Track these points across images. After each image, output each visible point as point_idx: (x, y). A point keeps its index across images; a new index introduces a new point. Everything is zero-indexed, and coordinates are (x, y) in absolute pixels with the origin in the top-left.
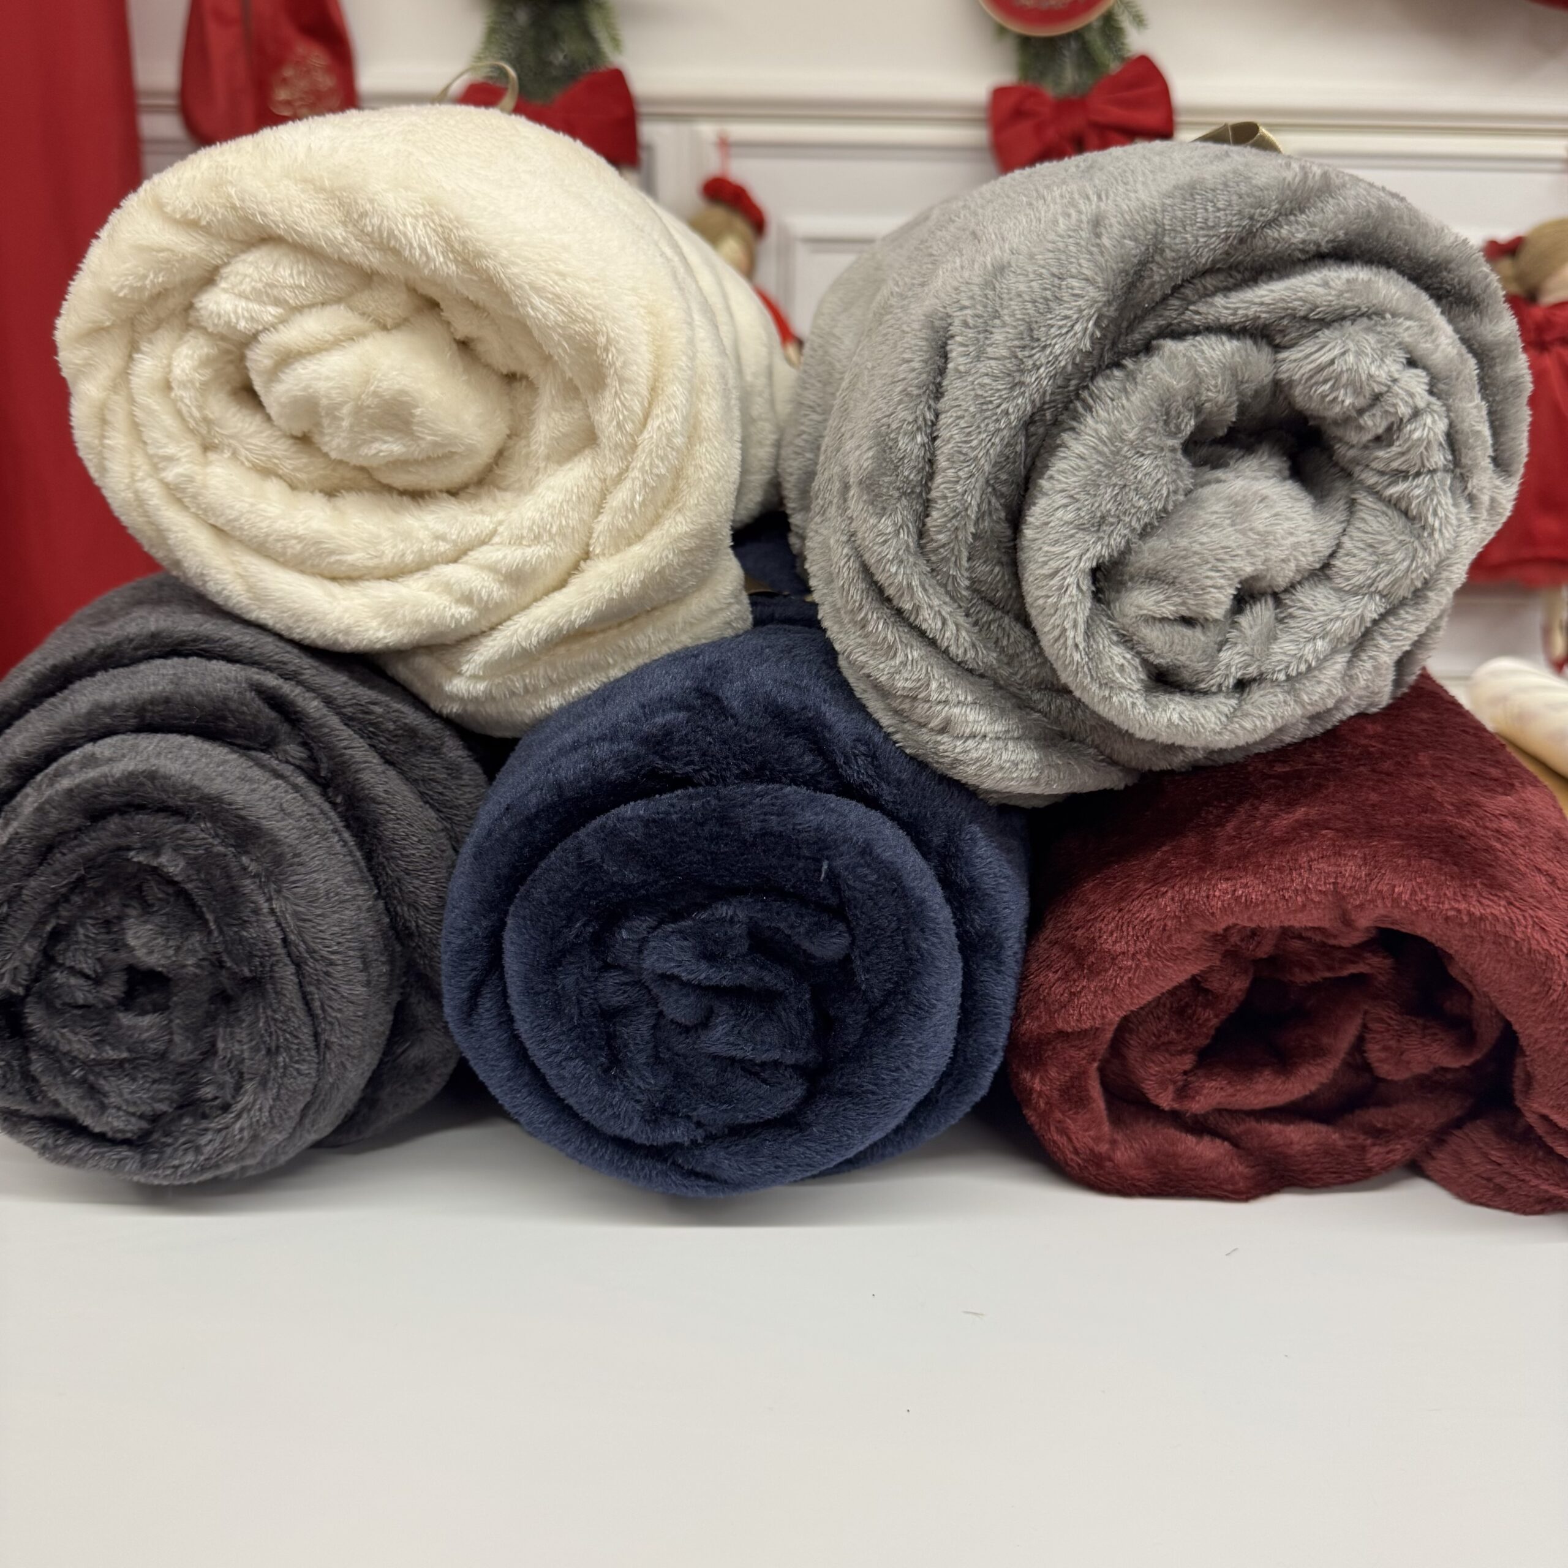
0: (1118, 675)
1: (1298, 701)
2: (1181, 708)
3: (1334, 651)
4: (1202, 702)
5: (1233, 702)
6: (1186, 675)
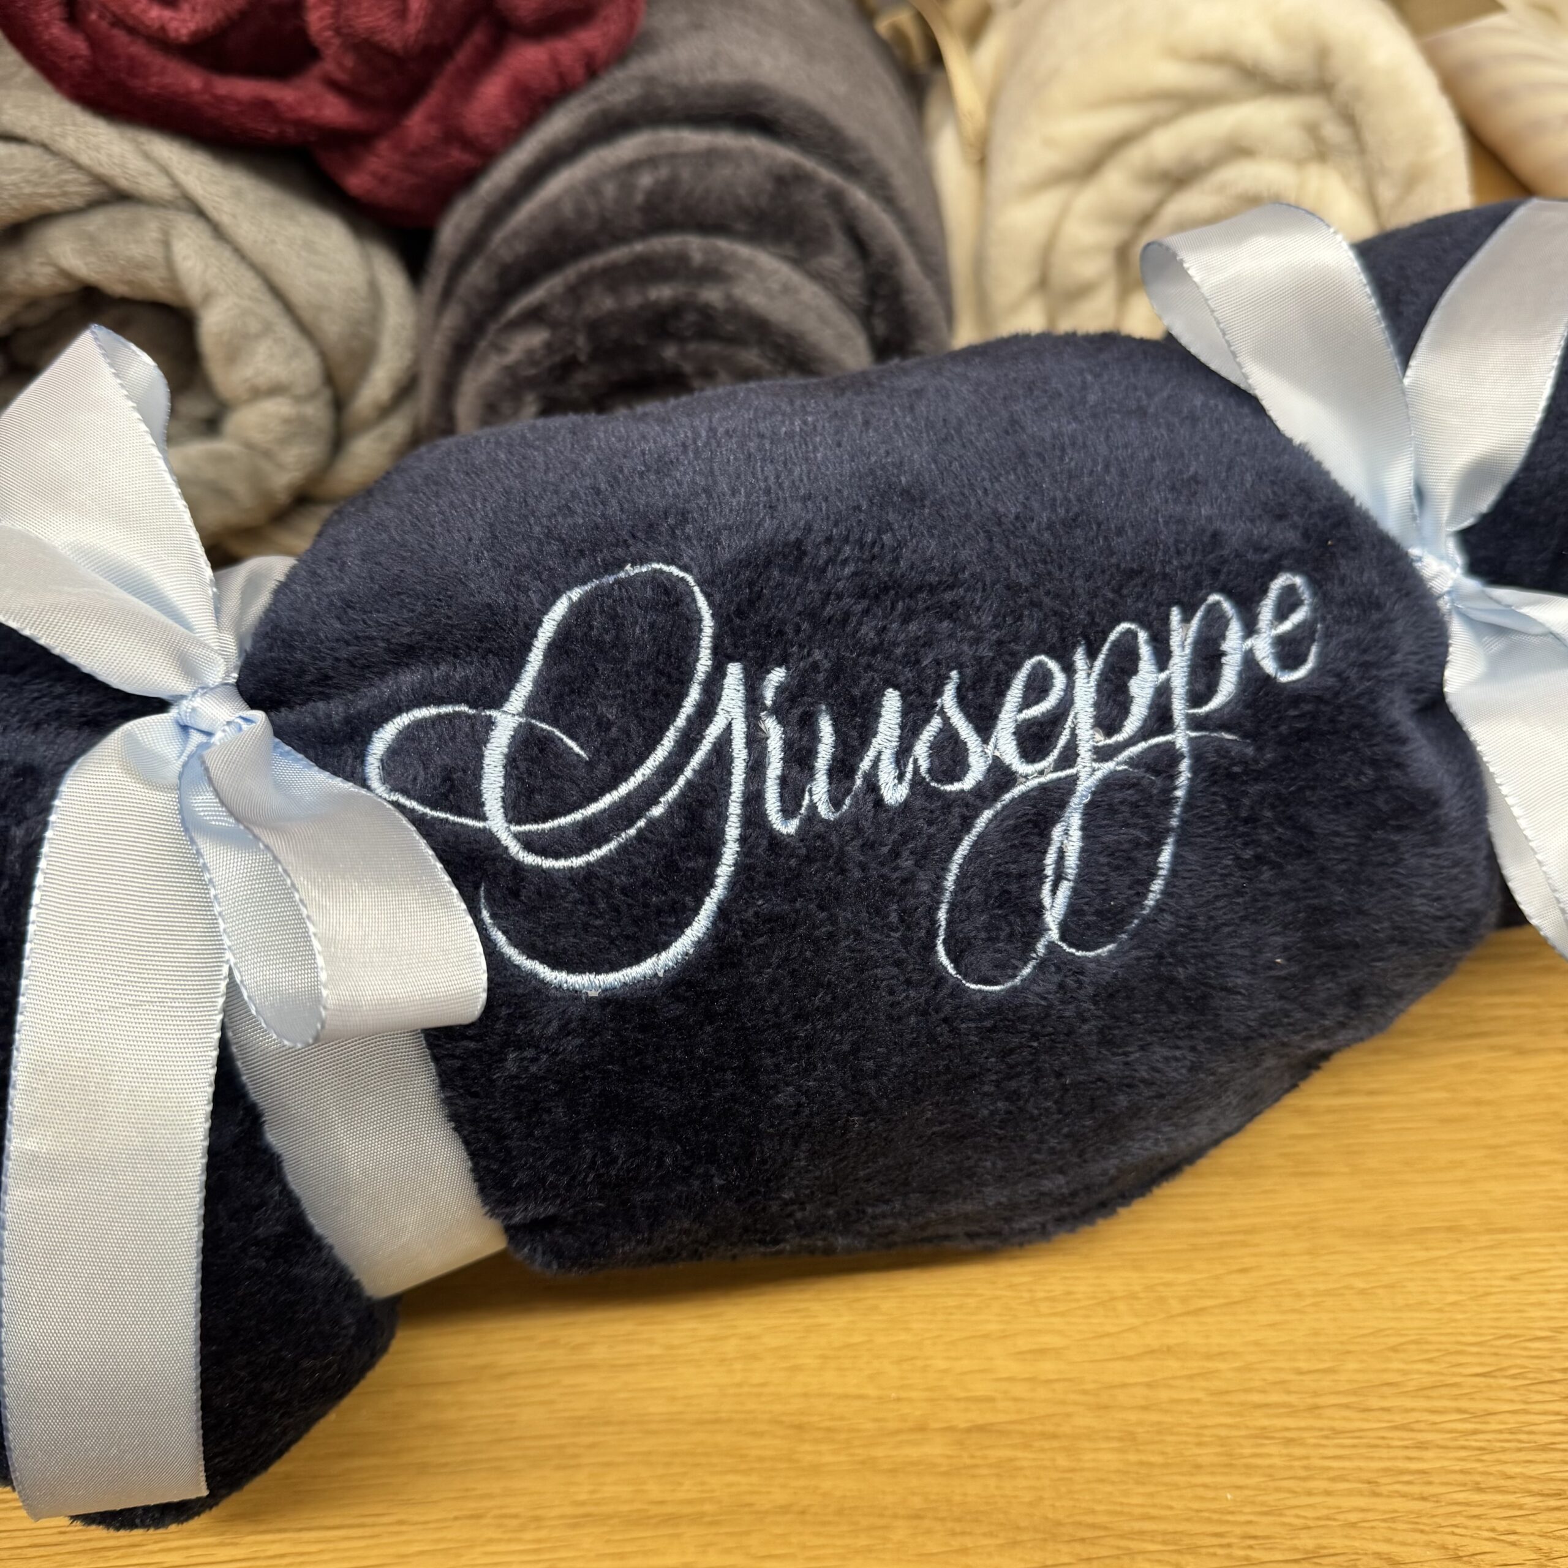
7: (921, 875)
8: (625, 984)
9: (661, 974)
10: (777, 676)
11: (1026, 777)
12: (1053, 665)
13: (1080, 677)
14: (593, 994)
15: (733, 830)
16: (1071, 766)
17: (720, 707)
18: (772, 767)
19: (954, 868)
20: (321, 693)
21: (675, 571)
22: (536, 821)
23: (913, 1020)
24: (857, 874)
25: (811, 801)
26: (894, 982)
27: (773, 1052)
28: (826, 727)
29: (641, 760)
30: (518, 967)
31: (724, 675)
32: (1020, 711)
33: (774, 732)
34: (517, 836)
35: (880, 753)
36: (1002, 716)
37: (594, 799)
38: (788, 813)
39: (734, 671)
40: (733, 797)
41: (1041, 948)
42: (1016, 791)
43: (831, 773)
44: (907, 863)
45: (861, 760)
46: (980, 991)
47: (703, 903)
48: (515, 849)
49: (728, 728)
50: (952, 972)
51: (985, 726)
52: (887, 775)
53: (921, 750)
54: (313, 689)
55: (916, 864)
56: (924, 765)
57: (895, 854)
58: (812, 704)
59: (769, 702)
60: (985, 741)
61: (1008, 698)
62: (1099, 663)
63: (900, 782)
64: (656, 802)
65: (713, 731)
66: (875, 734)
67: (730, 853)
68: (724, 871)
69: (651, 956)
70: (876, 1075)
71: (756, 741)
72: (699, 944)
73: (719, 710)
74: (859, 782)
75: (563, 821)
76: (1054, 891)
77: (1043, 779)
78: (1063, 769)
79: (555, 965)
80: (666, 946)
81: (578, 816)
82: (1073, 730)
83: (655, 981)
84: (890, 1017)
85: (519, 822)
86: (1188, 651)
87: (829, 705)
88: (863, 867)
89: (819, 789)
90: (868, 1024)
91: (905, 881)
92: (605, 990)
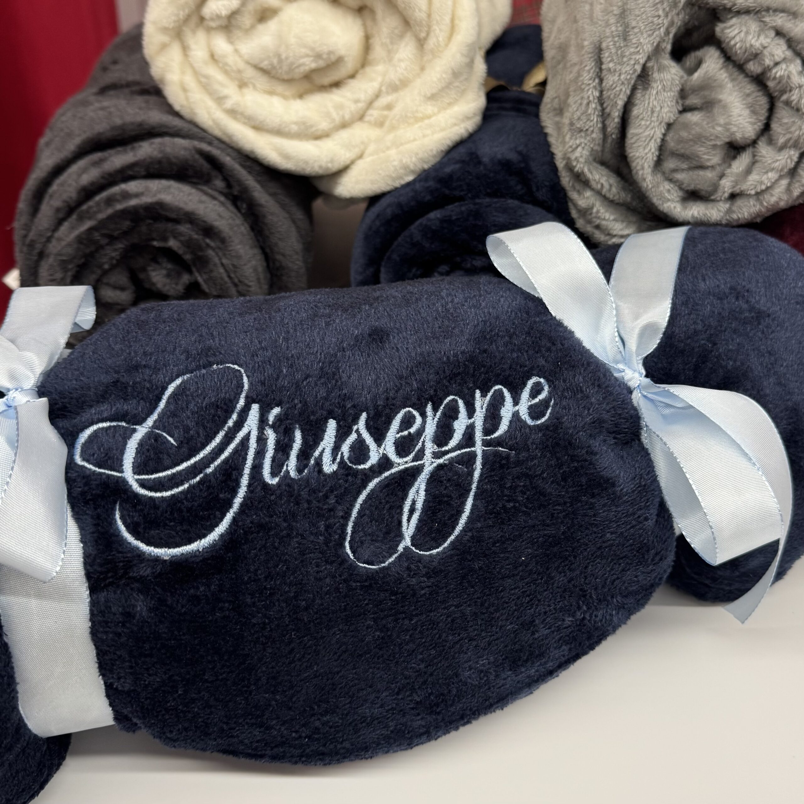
0: (666, 195)
1: (761, 204)
2: (699, 209)
3: (781, 177)
4: (710, 205)
5: (727, 206)
6: (703, 193)
7: (340, 508)
8: (183, 554)
9: (201, 550)
10: (276, 411)
11: (399, 464)
12: (415, 413)
13: (429, 420)
14: (166, 558)
15: (245, 481)
16: (421, 460)
17: (247, 423)
18: (268, 453)
19: (357, 506)
20: (62, 414)
21: (236, 367)
22: (147, 474)
23: (328, 580)
24: (306, 505)
25: (287, 469)
26: (319, 561)
27: (252, 595)
28: (298, 435)
29: (203, 446)
30: (130, 543)
31: (249, 409)
32: (398, 433)
33: (271, 436)
34: (137, 481)
35: (324, 449)
36: (388, 434)
37: (178, 464)
38: (273, 474)
39: (255, 408)
40: (247, 466)
41: (401, 548)
42: (393, 471)
43: (298, 457)
44: (332, 501)
45: (314, 452)
46: (365, 567)
47: (225, 516)
48: (136, 487)
49: (249, 434)
50: (352, 557)
51: (379, 439)
52: (327, 459)
53: (345, 448)
54: (59, 412)
55: (337, 502)
56: (346, 455)
57: (326, 497)
58: (291, 424)
59: (270, 423)
60: (379, 445)
61: (392, 426)
62: (439, 414)
63: (333, 463)
64: (209, 467)
65: (241, 435)
66: (322, 440)
67: (242, 492)
68: (238, 501)
69: (196, 541)
70: (306, 609)
71: (262, 440)
72: (222, 536)
73: (245, 425)
74: (312, 462)
75: (161, 475)
76: (409, 520)
77: (407, 466)
78: (417, 461)
79: (148, 544)
80: (204, 536)
81: (169, 472)
82: (424, 442)
83: (197, 553)
84: (316, 578)
85: (139, 474)
86: (484, 410)
87: (300, 425)
88: (309, 502)
89: (292, 464)
90: (303, 582)
91: (330, 510)
92: (173, 557)
